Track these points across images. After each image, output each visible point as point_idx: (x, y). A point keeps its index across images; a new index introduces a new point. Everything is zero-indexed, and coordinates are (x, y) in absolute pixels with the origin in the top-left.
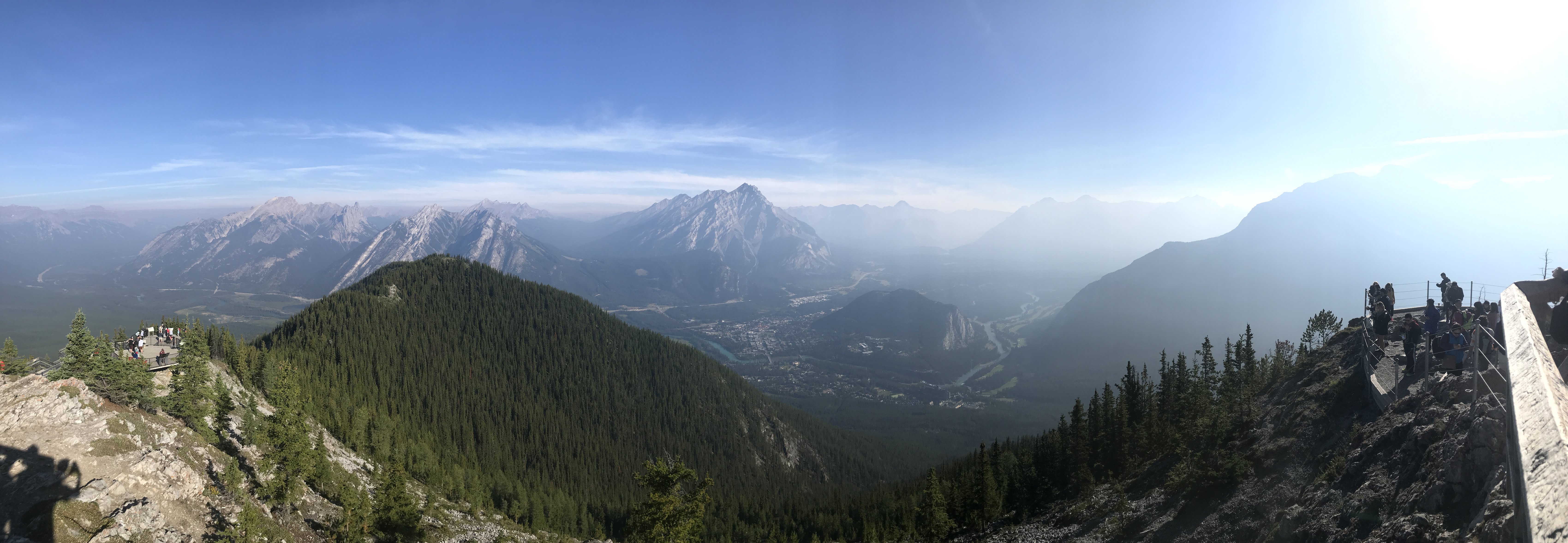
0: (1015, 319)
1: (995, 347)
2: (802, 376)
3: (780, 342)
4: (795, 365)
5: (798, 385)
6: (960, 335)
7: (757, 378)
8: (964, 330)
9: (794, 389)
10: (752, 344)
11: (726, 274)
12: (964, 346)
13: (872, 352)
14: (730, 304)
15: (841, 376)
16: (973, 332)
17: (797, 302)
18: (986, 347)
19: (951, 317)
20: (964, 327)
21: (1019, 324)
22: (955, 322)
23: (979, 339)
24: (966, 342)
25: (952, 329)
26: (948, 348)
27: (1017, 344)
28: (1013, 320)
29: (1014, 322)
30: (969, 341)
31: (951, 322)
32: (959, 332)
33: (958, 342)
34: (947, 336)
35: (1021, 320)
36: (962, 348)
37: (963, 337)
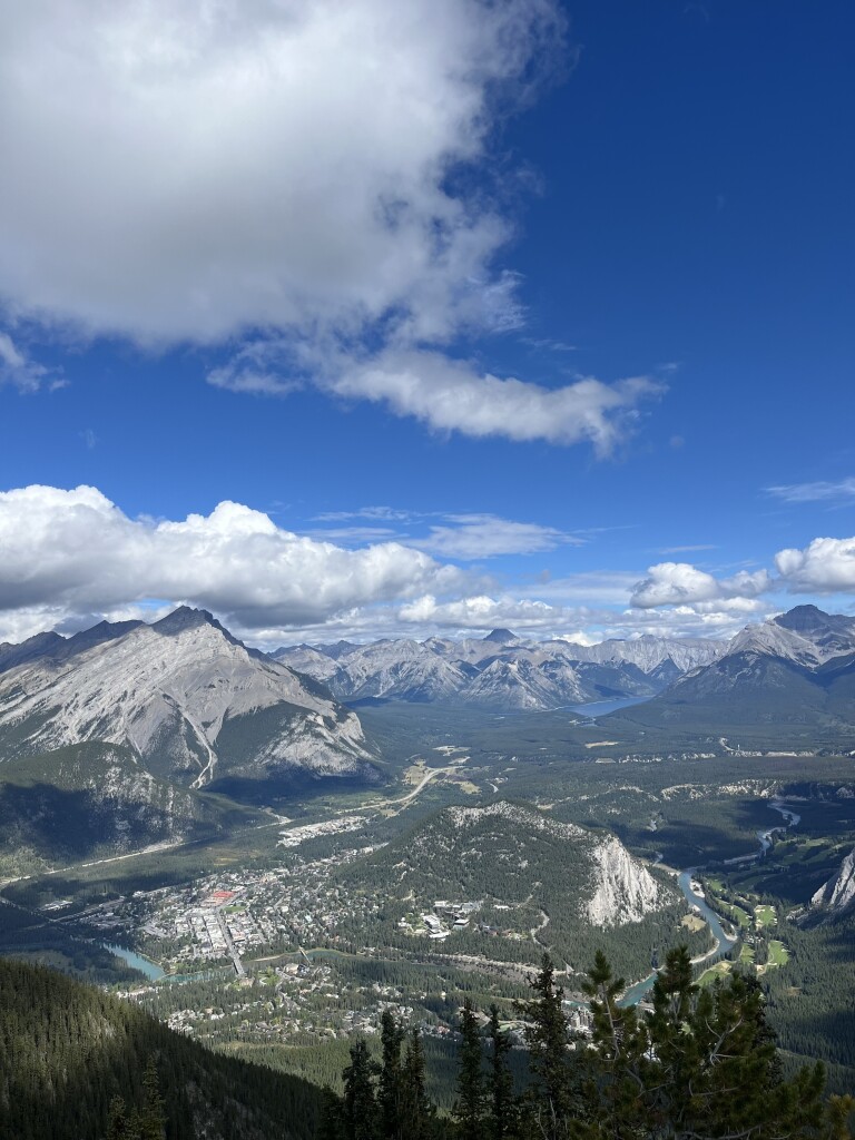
0: (746, 862)
1: (703, 924)
3: (259, 927)
4: (290, 973)
6: (625, 897)
7: (210, 1011)
8: (634, 883)
9: (290, 1026)
10: (200, 936)
11: (143, 790)
12: (637, 919)
13: (447, 933)
14: (153, 854)
15: (385, 991)
16: (654, 889)
17: (293, 838)
18: (683, 923)
19: (605, 855)
20: (633, 877)
21: (756, 874)
22: (613, 866)
23: (668, 904)
24: (639, 909)
25: (606, 881)
26: (600, 922)
27: (754, 919)
28: (742, 866)
29: (744, 869)
30: (647, 908)
31: (605, 866)
32: (622, 889)
33: (622, 907)
34: (598, 896)
35: (761, 865)
36: (632, 925)
37: (632, 898)
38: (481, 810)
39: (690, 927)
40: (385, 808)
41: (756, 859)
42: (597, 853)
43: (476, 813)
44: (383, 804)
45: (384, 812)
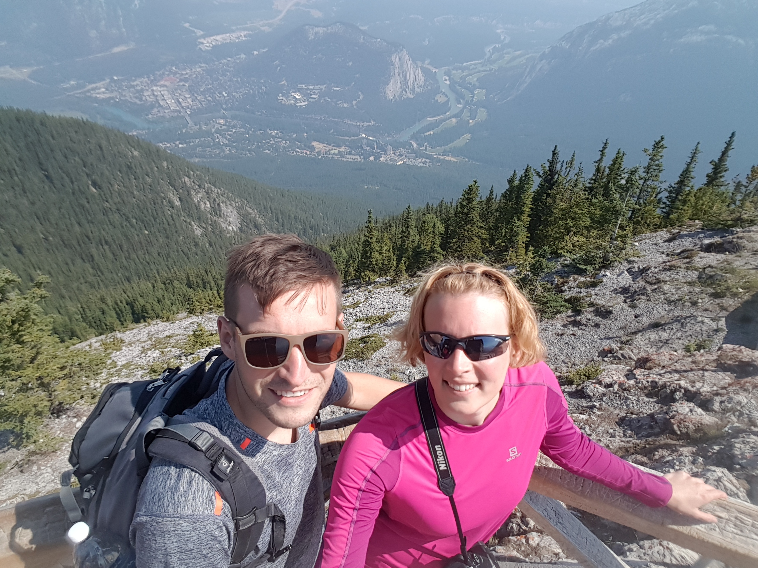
0: (475, 64)
2: (230, 135)
3: (196, 98)
4: (220, 124)
5: (226, 145)
6: (406, 84)
8: (412, 76)
9: (224, 151)
12: (411, 96)
16: (423, 79)
18: (436, 99)
19: (397, 60)
20: (412, 72)
21: (479, 72)
22: (402, 66)
23: (429, 88)
24: (413, 90)
25: (397, 74)
26: (391, 98)
27: (473, 97)
28: (473, 66)
29: (474, 69)
30: (417, 90)
31: (397, 66)
32: (405, 79)
33: (404, 90)
34: (391, 83)
35: (482, 66)
36: (408, 98)
37: (410, 84)
38: (325, 29)
39: (439, 101)
40: (263, 26)
41: (481, 63)
42: (393, 59)
43: (321, 30)
44: (261, 23)
45: (263, 28)
